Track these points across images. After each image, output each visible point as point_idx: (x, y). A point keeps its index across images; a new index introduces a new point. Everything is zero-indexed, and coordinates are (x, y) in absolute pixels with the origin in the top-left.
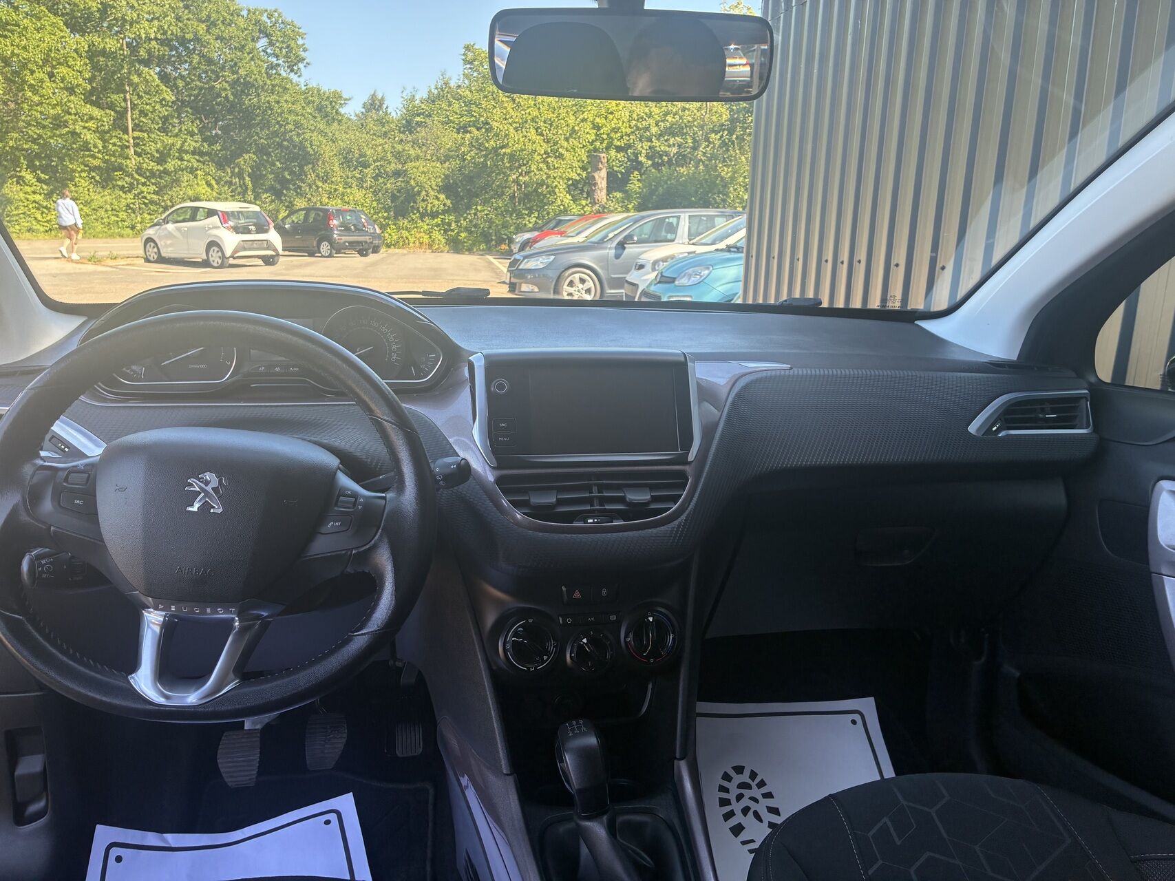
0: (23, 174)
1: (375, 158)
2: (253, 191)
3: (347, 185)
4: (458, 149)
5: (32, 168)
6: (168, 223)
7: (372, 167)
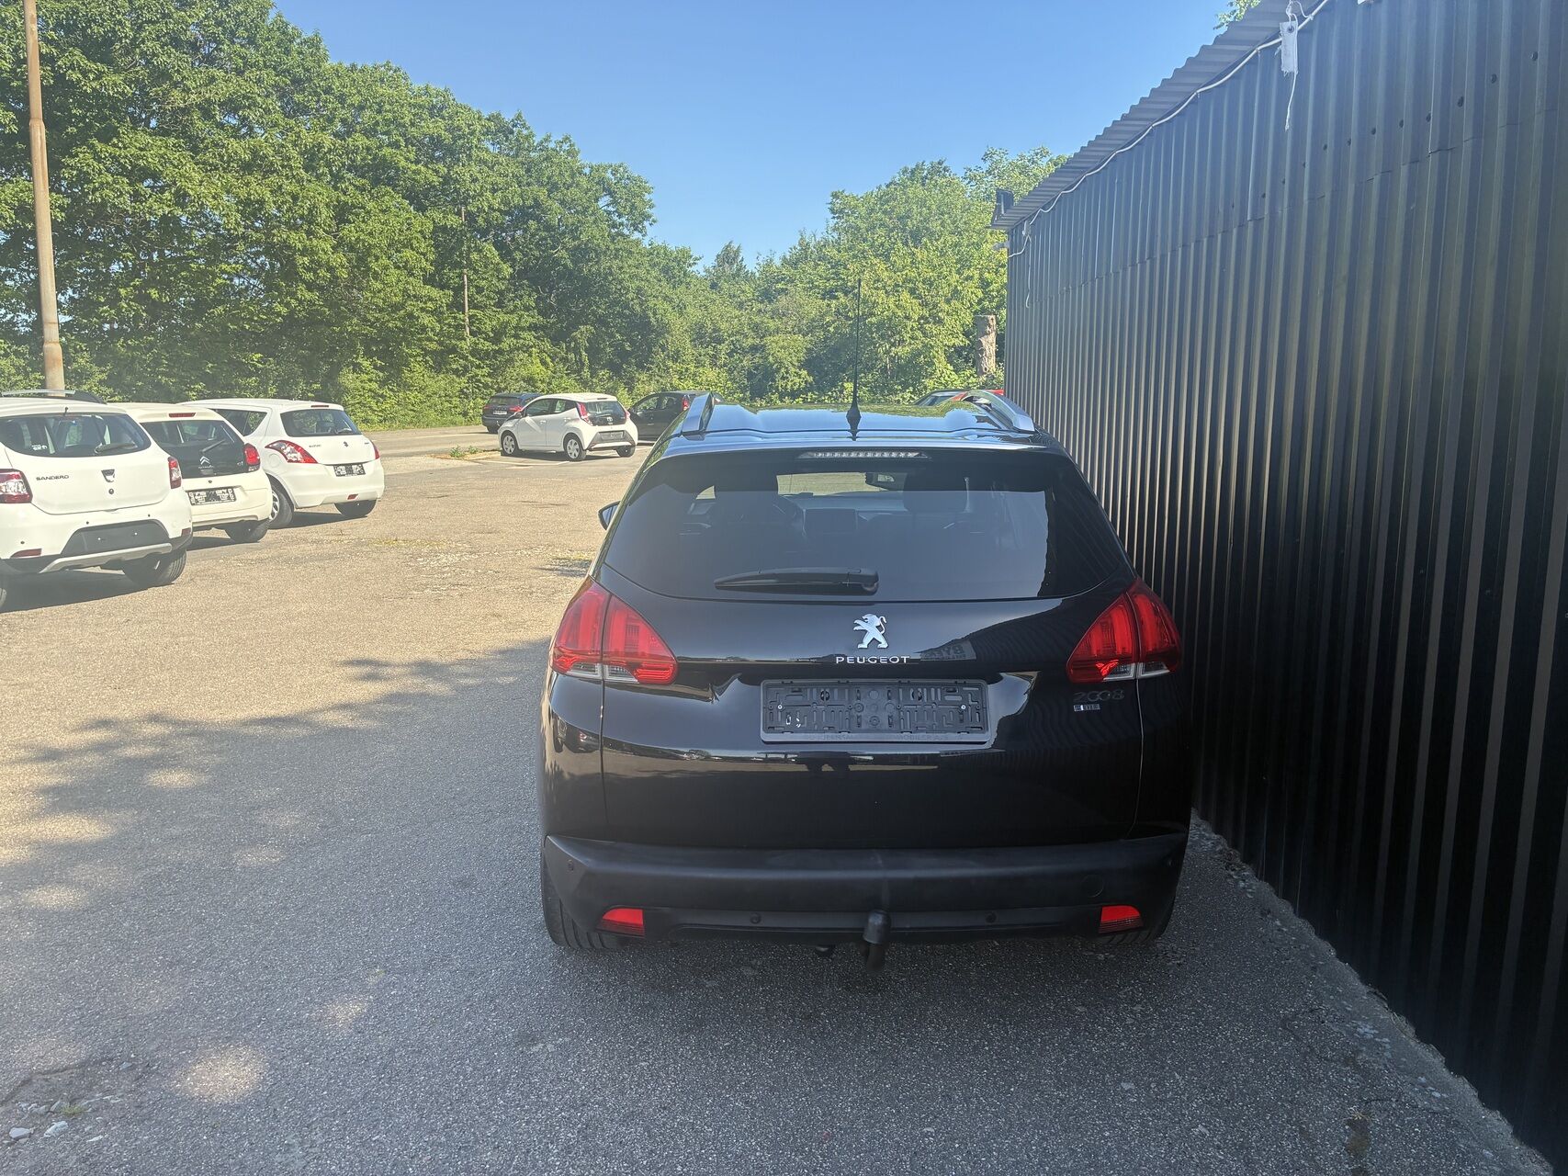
0: (360, 360)
1: (730, 332)
2: (590, 368)
3: (699, 364)
4: (822, 316)
5: (369, 354)
6: (526, 416)
7: (727, 342)
